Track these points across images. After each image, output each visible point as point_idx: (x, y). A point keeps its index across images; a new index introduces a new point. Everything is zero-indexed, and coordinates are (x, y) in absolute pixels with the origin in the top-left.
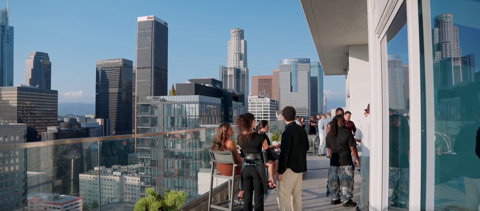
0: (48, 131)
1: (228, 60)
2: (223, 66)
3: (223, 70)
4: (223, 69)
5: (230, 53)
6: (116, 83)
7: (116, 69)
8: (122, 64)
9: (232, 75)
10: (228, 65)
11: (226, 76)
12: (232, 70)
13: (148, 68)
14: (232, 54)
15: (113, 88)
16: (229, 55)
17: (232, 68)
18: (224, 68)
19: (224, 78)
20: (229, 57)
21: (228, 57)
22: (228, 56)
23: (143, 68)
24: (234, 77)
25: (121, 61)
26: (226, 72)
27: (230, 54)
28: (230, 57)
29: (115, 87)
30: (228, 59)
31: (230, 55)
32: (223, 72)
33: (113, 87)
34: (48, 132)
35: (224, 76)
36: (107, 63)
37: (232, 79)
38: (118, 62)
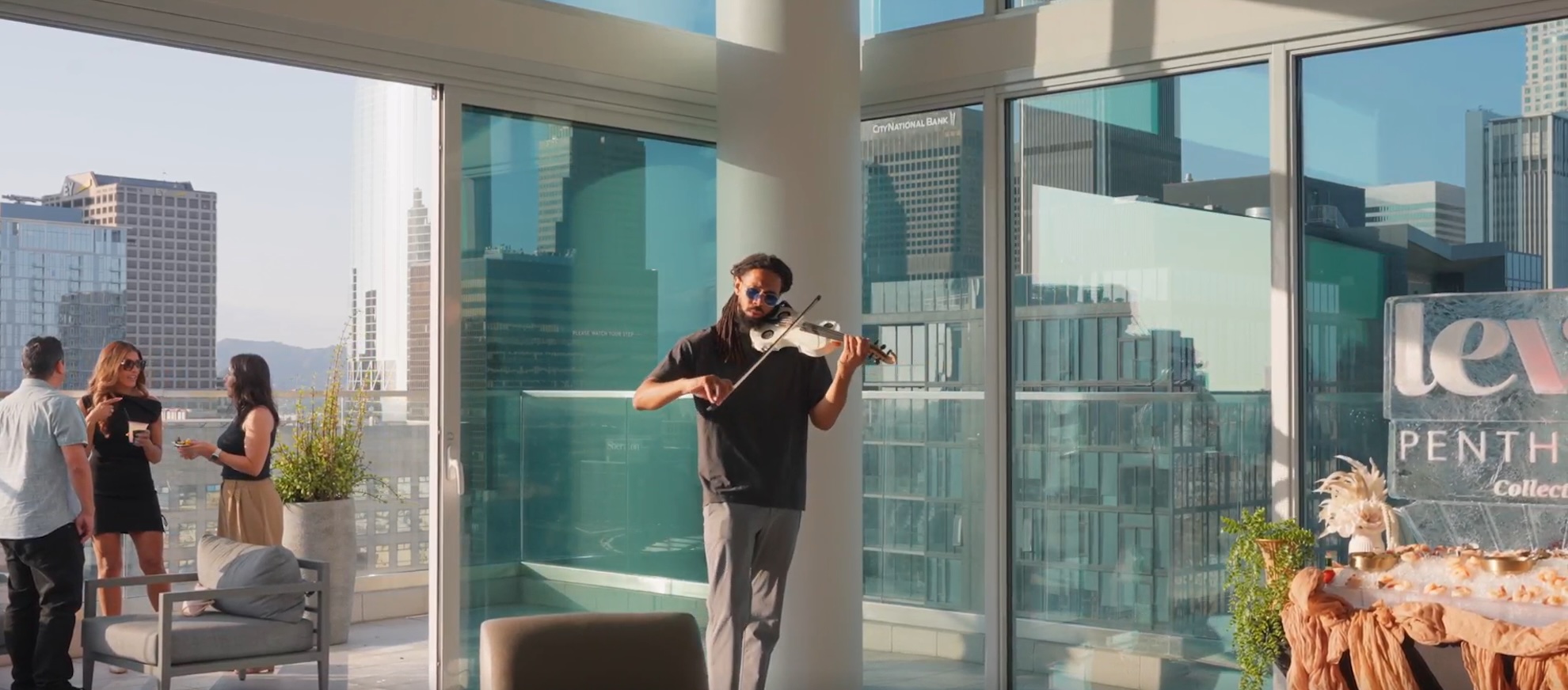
0: (608, 458)
1: (1526, 77)
2: (1487, 115)
3: (1490, 134)
4: (1486, 130)
5: (1540, 39)
6: (933, 230)
7: (932, 159)
8: (959, 133)
9: (1544, 162)
10: (1524, 105)
11: (1504, 163)
12: (1543, 129)
13: (1077, 146)
14: (1554, 39)
15: (919, 252)
16: (1535, 48)
17: (1543, 118)
18: (1495, 123)
19: (1496, 176)
20: (1535, 58)
21: (1530, 64)
22: (1530, 54)
23: (1054, 149)
24: (1554, 172)
25: (953, 122)
26: (1506, 143)
27: (1539, 42)
28: (1540, 62)
29: (927, 247)
30: (1530, 72)
31: (1542, 48)
32: (1485, 146)
33: (922, 247)
34: (608, 461)
35: (1495, 164)
36: (889, 132)
37: (1544, 184)
38: (941, 126)
